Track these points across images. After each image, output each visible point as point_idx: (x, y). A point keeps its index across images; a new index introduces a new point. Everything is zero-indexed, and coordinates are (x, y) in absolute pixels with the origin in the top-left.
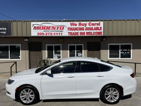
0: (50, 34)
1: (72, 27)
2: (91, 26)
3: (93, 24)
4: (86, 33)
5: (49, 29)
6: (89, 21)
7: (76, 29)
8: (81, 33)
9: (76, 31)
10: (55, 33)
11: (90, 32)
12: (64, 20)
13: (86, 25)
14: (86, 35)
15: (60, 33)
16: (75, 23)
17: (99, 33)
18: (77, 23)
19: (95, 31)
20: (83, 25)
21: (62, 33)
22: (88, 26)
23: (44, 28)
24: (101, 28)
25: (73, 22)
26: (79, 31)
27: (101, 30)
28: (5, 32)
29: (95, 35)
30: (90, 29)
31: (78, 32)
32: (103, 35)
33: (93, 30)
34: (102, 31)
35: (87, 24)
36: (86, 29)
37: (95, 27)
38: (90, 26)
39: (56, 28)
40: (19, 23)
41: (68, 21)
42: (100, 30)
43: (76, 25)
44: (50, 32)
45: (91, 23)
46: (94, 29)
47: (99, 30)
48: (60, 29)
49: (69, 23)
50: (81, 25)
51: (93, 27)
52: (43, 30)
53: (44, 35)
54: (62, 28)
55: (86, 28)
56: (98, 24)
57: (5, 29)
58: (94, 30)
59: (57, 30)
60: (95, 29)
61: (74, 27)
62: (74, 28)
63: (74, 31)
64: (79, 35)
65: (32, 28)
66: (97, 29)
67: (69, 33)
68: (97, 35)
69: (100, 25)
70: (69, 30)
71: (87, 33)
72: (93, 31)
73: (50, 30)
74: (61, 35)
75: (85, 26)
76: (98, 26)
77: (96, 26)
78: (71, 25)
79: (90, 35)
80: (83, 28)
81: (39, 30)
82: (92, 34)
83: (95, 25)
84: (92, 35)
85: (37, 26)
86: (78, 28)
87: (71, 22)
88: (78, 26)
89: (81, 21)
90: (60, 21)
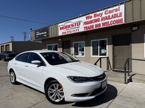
0: (70, 32)
1: (88, 20)
2: (108, 15)
3: (110, 12)
4: (101, 25)
5: (69, 28)
6: (105, 8)
7: (91, 22)
8: (97, 26)
9: (91, 24)
10: (73, 31)
11: (107, 22)
12: (81, 15)
13: (102, 14)
14: (102, 27)
15: (77, 29)
16: (90, 15)
17: (117, 21)
18: (92, 15)
19: (113, 20)
20: (98, 16)
21: (78, 30)
22: (104, 15)
23: (66, 27)
24: (121, 14)
25: (88, 15)
26: (94, 24)
27: (122, 16)
28: (46, 35)
29: (113, 25)
30: (107, 18)
31: (94, 25)
32: (124, 23)
33: (110, 19)
35: (102, 13)
36: (102, 20)
37: (113, 15)
38: (106, 15)
39: (74, 25)
40: (53, 26)
41: (84, 15)
42: (120, 16)
43: (91, 17)
44: (70, 30)
45: (107, 11)
46: (111, 17)
47: (118, 17)
48: (77, 25)
49: (85, 17)
50: (96, 17)
51: (110, 16)
52: (66, 29)
53: (66, 34)
54: (79, 24)
55: (102, 18)
56: (116, 10)
57: (46, 33)
58: (111, 18)
59: (75, 27)
60: (113, 17)
61: (90, 20)
62: (89, 21)
63: (89, 25)
64: (95, 28)
65: (59, 29)
66: (116, 16)
67: (84, 27)
68: (116, 24)
69: (119, 10)
70: (85, 24)
71: (103, 24)
72: (110, 21)
73: (70, 28)
74: (78, 31)
75: (100, 17)
76: (116, 13)
77: (114, 13)
78: (87, 18)
79: (107, 25)
80: (99, 18)
81: (63, 30)
82: (110, 23)
83: (113, 12)
84: (110, 25)
85: (61, 26)
86: (93, 20)
87: (87, 16)
88: (93, 18)
89: (97, 11)
90: (77, 17)
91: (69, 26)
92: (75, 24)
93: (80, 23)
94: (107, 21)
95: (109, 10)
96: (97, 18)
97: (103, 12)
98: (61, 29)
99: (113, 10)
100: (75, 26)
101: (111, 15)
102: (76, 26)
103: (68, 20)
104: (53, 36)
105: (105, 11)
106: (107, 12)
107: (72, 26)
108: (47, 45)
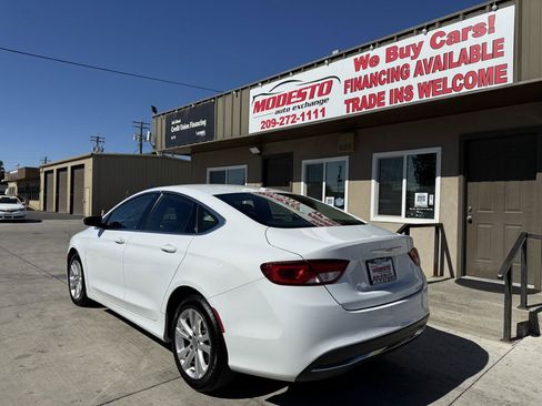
0: (291, 119)
1: (362, 73)
2: (446, 49)
3: (454, 38)
4: (416, 91)
5: (289, 103)
6: (434, 24)
7: (375, 80)
8: (396, 94)
9: (375, 90)
10: (303, 115)
11: (439, 80)
12: (335, 53)
13: (417, 49)
14: (416, 99)
15: (320, 108)
16: (372, 53)
17: (483, 76)
18: (381, 52)
19: (464, 69)
20: (402, 56)
21: (323, 110)
22: (427, 53)
23: (276, 102)
24: (498, 44)
25: (364, 54)
26: (387, 88)
27: (502, 54)
28: (202, 133)
29: (464, 90)
30: (438, 64)
31: (384, 93)
32: (510, 81)
33: (453, 65)
34: (508, 58)
35: (421, 43)
36: (419, 71)
37: (463, 51)
38: (435, 53)
39: (309, 91)
40: (229, 98)
41: (348, 54)
42: (493, 56)
43: (375, 61)
44: (291, 113)
45: (442, 34)
46: (456, 59)
47: (485, 57)
48: (320, 94)
49: (350, 61)
50: (395, 59)
51: (451, 53)
52: (275, 109)
53: (277, 127)
54: (325, 87)
55: (419, 62)
56: (479, 30)
57: (204, 123)
58: (458, 64)
59: (310, 101)
60: (464, 59)
61: (370, 71)
62: (366, 76)
63: (366, 92)
64: (387, 105)
65: (252, 108)
66: (477, 53)
67: (347, 102)
68: (476, 88)
69: (492, 30)
70: (349, 90)
71: (423, 88)
72: (450, 74)
73: (291, 106)
74: (320, 118)
75: (413, 58)
76: (479, 41)
77: (471, 41)
78: (359, 65)
79: (439, 93)
80: (407, 66)
82: (449, 85)
83: (465, 38)
84: (450, 91)
86: (383, 72)
87: (358, 56)
88: (383, 66)
89: (399, 37)
90: (322, 63)
91: (287, 98)
92: (313, 88)
93: (330, 83)
94: (438, 75)
95: (448, 29)
96: (399, 62)
97: (424, 38)
98: (260, 107)
99: (466, 31)
100: (312, 96)
101: (456, 49)
102: (316, 98)
103: (287, 74)
104: (228, 137)
105: (432, 33)
106: (438, 40)
107: (301, 95)
108: (209, 170)
